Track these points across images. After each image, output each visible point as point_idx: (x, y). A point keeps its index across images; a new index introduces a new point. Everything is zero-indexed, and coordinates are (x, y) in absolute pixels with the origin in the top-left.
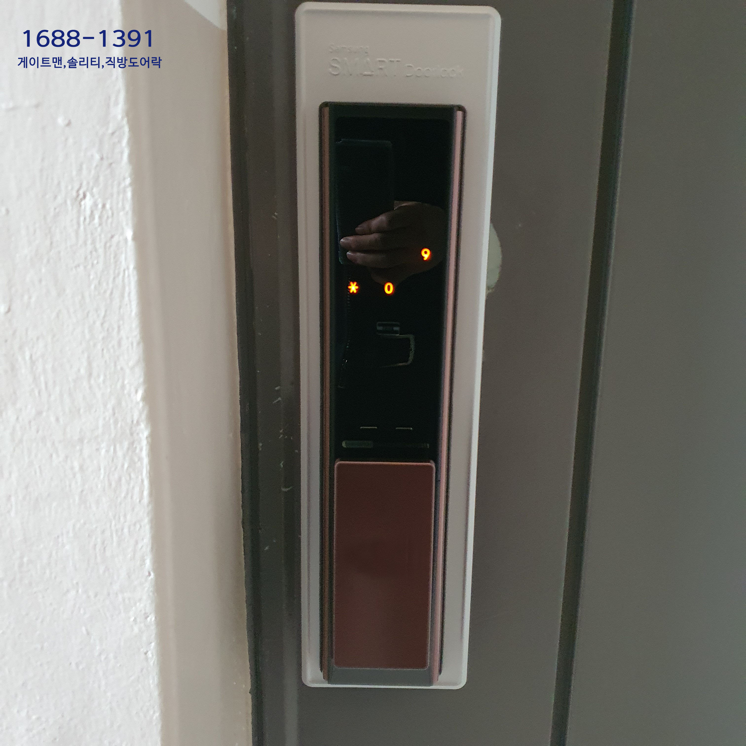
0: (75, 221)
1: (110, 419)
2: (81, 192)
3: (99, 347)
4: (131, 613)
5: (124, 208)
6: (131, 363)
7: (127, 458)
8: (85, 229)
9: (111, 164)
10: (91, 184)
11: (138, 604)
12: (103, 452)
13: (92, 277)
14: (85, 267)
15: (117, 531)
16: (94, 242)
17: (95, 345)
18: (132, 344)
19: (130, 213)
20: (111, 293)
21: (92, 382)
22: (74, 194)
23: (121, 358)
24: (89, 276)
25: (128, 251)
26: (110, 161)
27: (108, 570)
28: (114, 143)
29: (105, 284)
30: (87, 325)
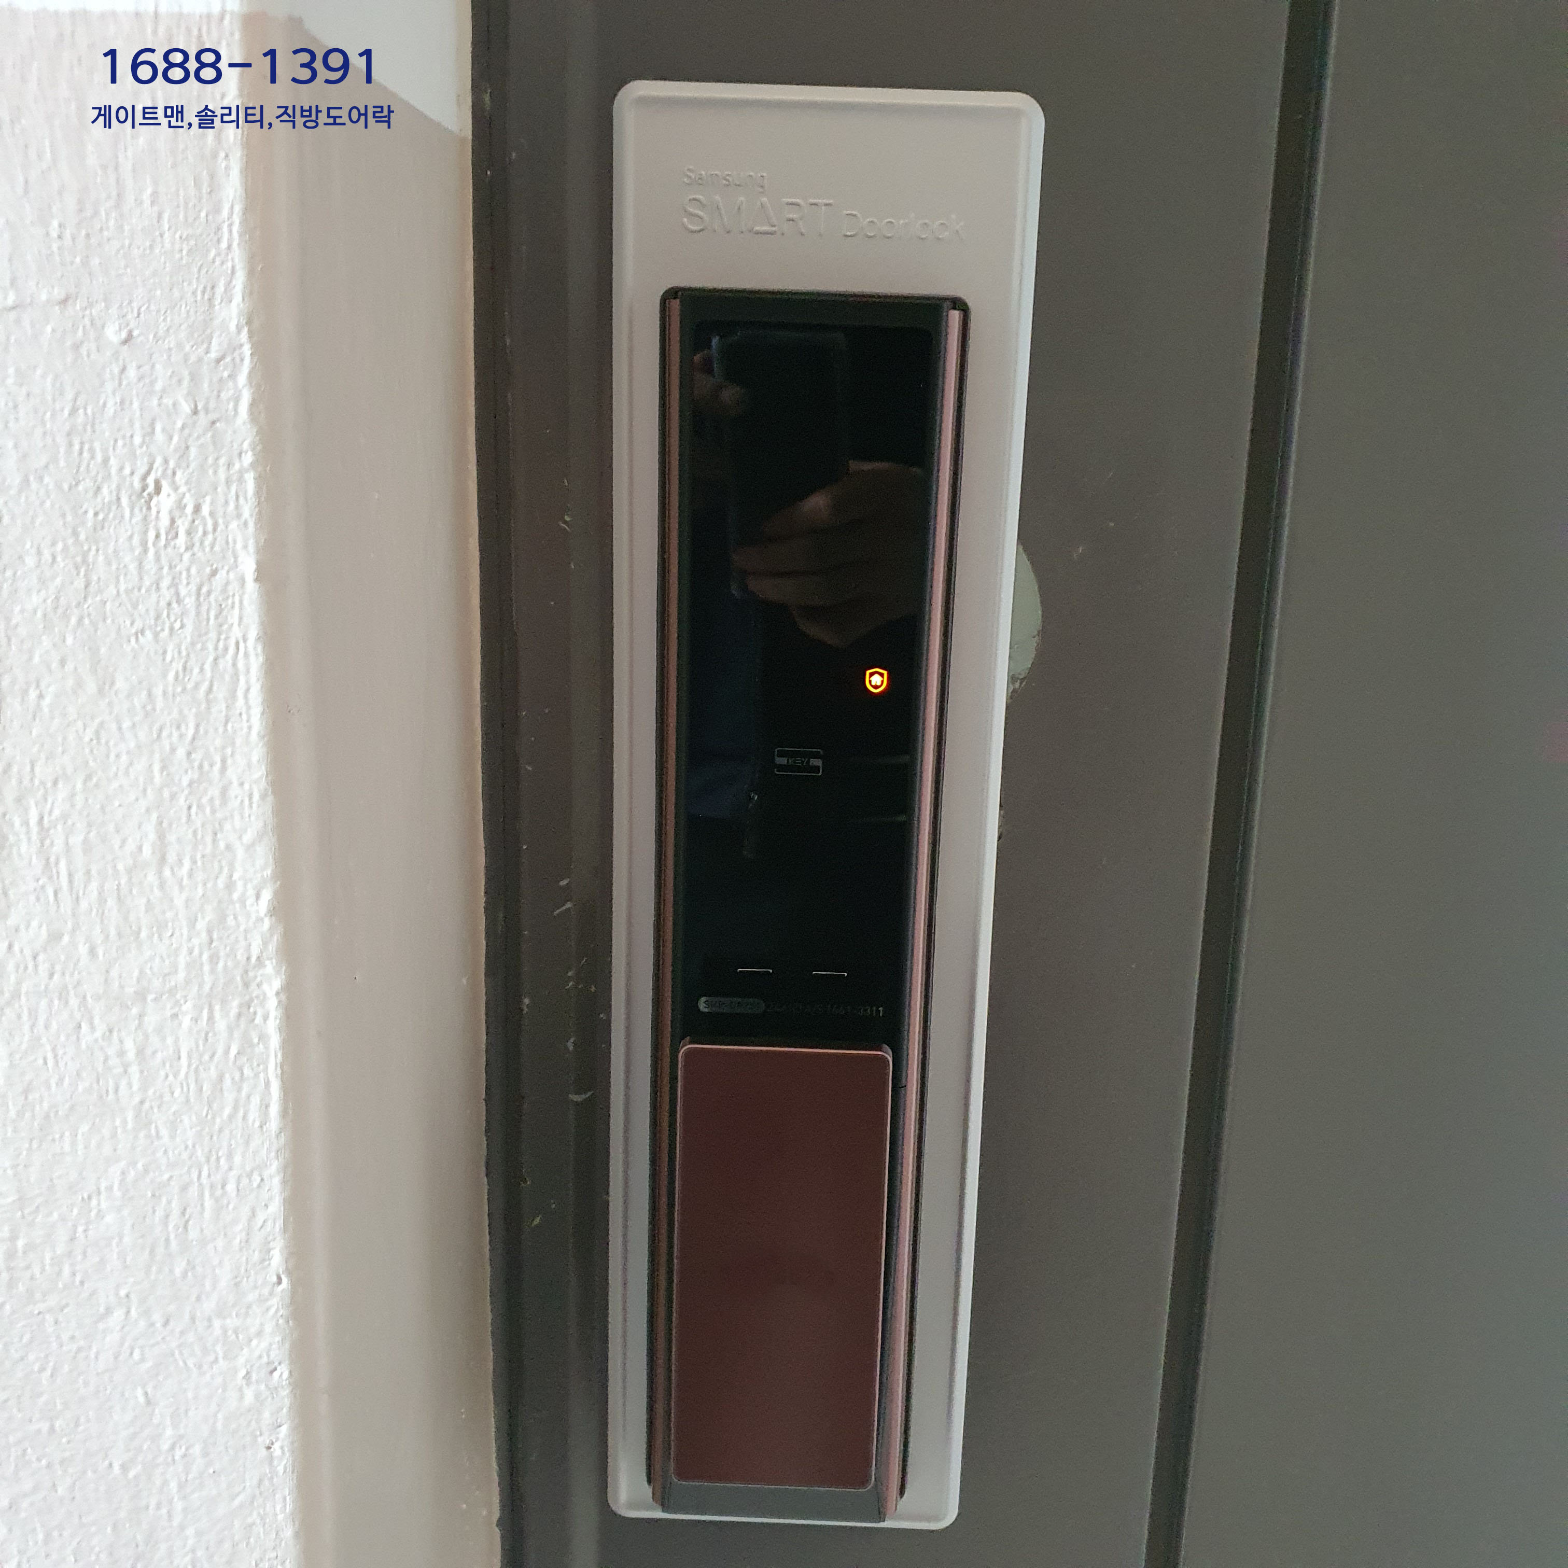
0: (136, 540)
1: (201, 954)
2: (151, 481)
3: (181, 801)
4: (241, 1360)
5: (239, 516)
6: (248, 837)
7: (237, 1034)
8: (157, 556)
9: (213, 423)
10: (172, 464)
11: (254, 1343)
12: (186, 1021)
13: (169, 658)
14: (156, 635)
15: (212, 1186)
16: (174, 584)
17: (173, 797)
18: (251, 797)
19: (251, 525)
20: (210, 690)
21: (167, 873)
22: (137, 485)
23: (227, 826)
24: (165, 653)
25: (245, 603)
26: (213, 416)
27: (194, 1268)
28: (221, 380)
29: (196, 670)
30: (157, 756)
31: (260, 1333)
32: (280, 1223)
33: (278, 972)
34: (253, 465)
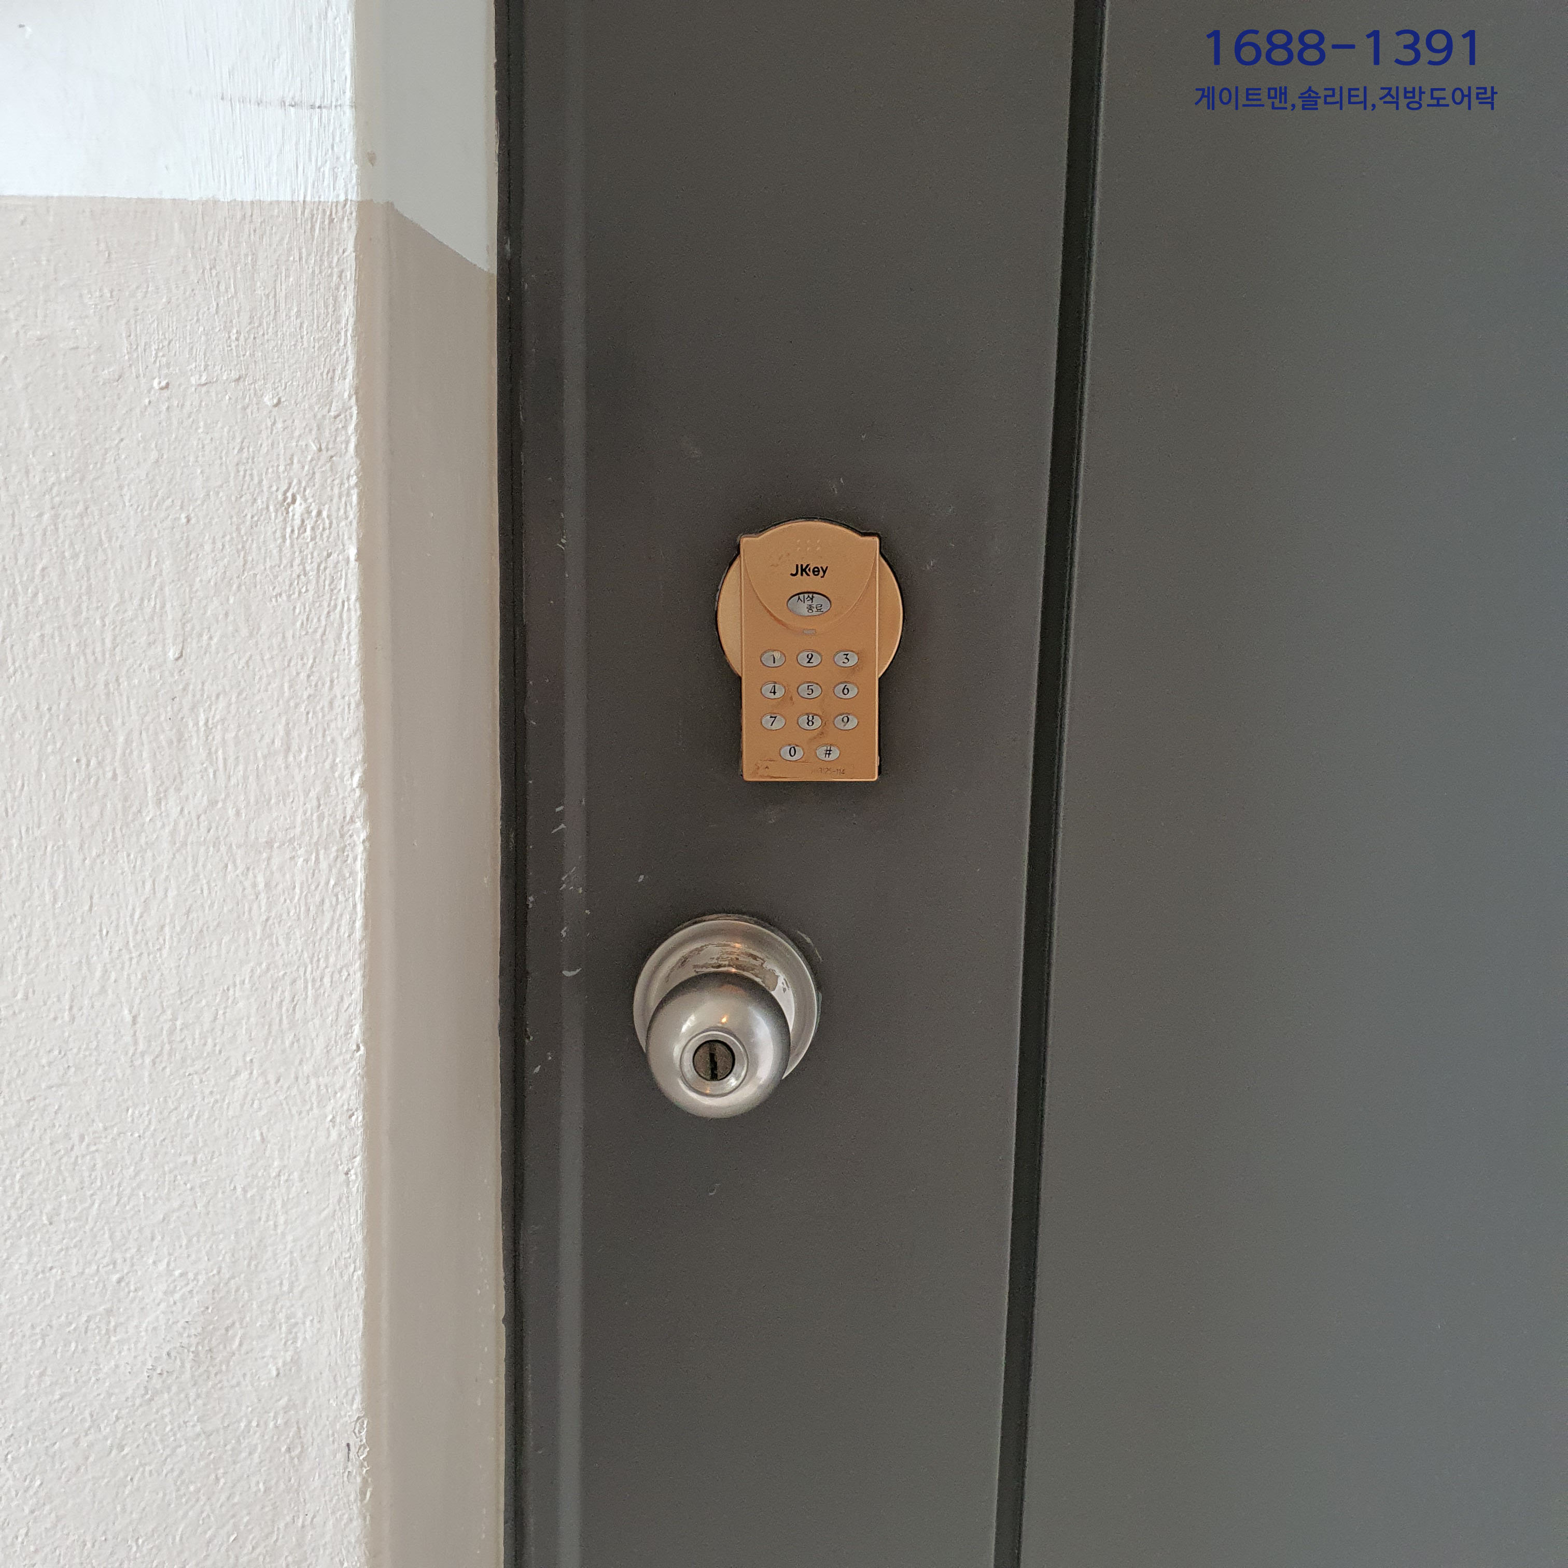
0: (278, 534)
1: (312, 814)
2: (289, 495)
3: (302, 709)
4: (329, 1108)
5: (347, 518)
6: (346, 734)
7: (334, 871)
8: (292, 546)
9: (332, 457)
10: (303, 484)
11: (339, 1095)
12: (300, 862)
13: (297, 611)
14: (289, 596)
15: (314, 980)
16: (303, 563)
17: (297, 706)
18: (349, 706)
19: (355, 524)
20: (324, 634)
21: (291, 758)
22: (280, 497)
23: (333, 725)
24: (295, 608)
25: (349, 575)
26: (331, 453)
27: (298, 1040)
28: (337, 430)
29: (315, 620)
30: (287, 678)
31: (342, 1088)
32: (360, 1007)
33: (364, 827)
34: (356, 485)
